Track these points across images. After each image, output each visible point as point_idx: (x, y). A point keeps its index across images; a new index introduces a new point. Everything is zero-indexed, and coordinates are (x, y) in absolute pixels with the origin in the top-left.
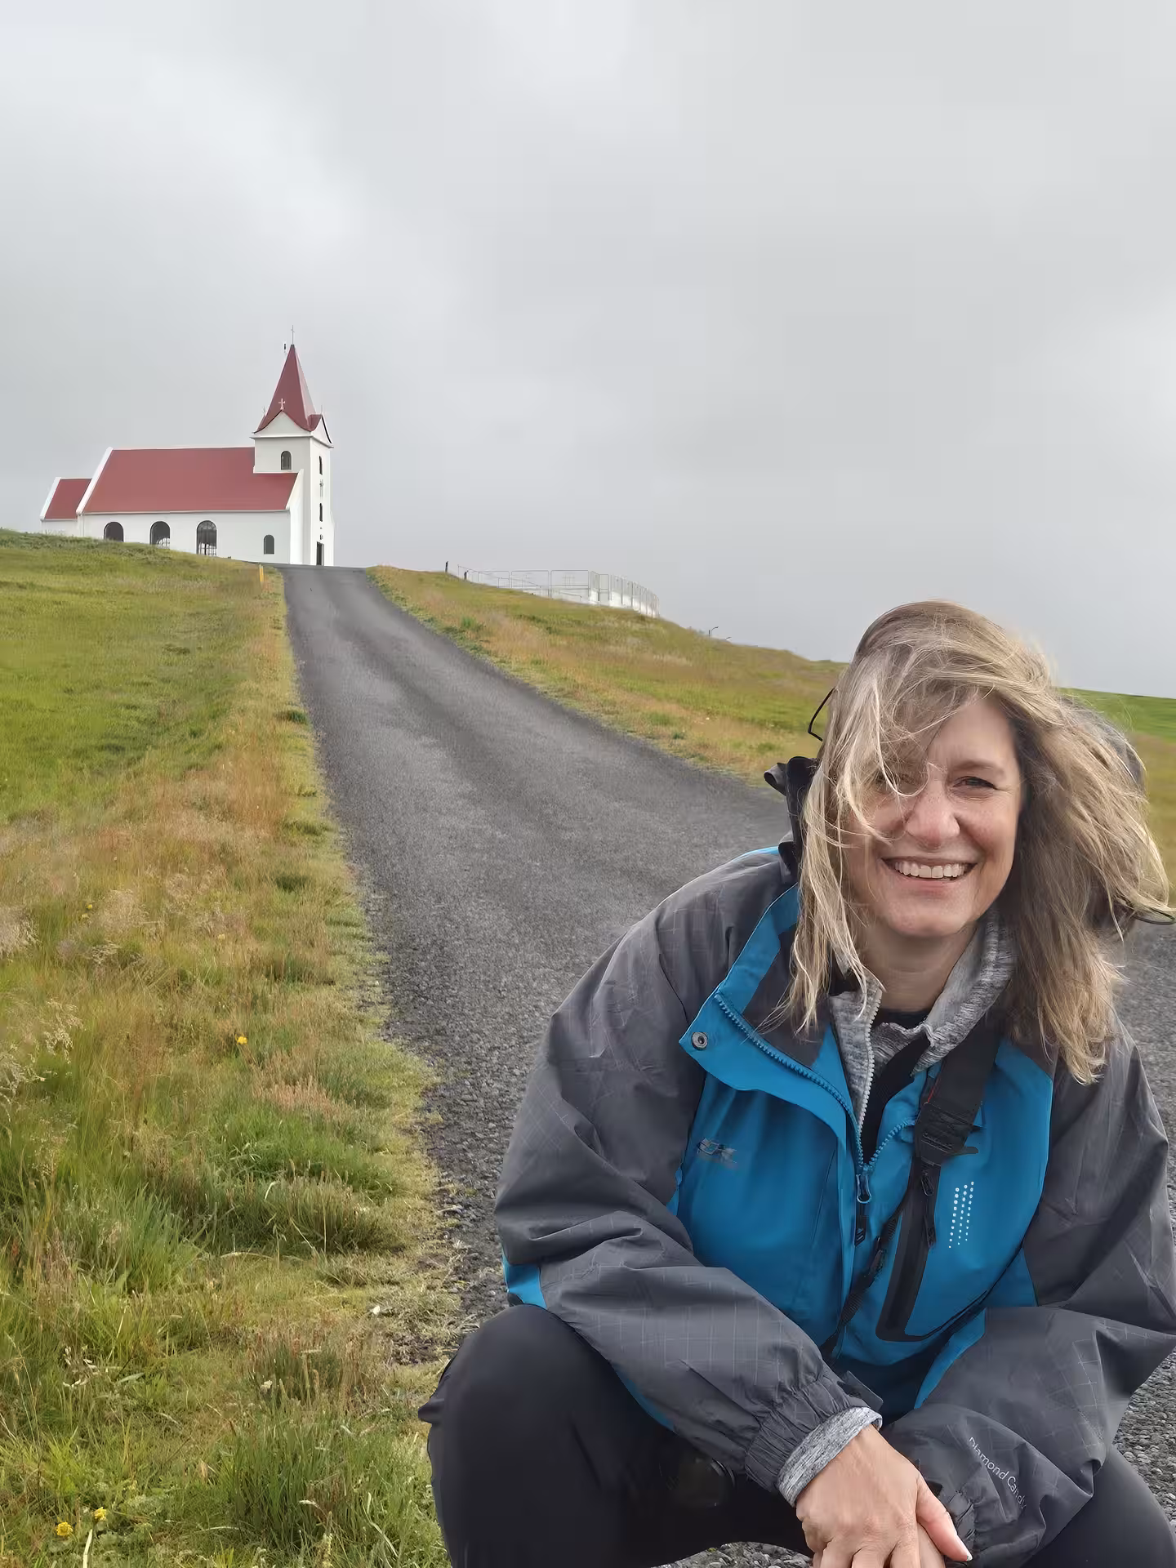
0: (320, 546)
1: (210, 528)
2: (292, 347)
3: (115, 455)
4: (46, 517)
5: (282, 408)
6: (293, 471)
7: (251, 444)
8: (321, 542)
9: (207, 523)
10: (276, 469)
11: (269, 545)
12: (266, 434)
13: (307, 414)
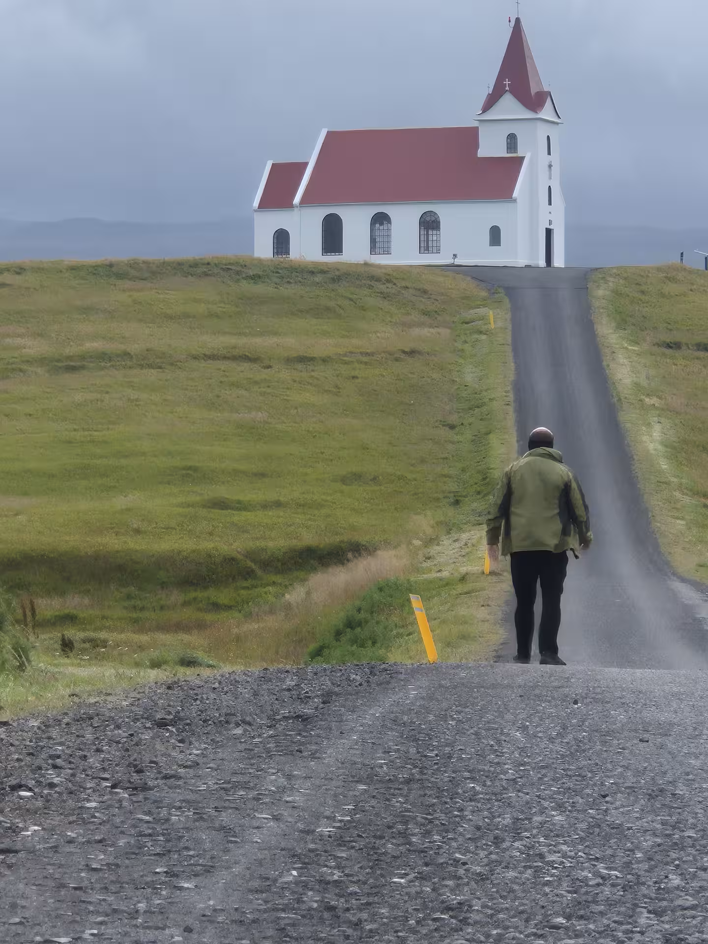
0: (549, 233)
1: (433, 219)
2: (518, 20)
3: (331, 136)
4: (259, 207)
5: (507, 88)
6: (520, 154)
7: (476, 124)
8: (551, 227)
9: (430, 212)
10: (501, 151)
11: (495, 236)
12: (490, 115)
13: (533, 90)
